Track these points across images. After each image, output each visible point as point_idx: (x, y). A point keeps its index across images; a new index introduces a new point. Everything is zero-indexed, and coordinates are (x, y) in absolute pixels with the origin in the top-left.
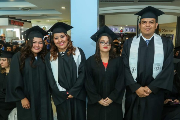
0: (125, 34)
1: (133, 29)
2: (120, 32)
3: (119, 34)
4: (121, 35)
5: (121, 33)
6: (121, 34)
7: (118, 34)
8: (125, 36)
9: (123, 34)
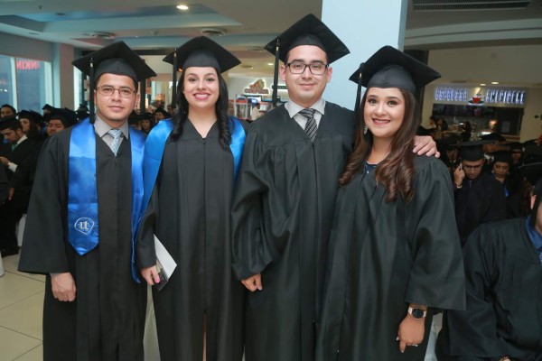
0: (489, 107)
1: (515, 94)
2: (471, 102)
3: (468, 107)
4: (473, 111)
5: (475, 104)
6: (475, 107)
7: (465, 108)
8: (488, 114)
9: (482, 108)
